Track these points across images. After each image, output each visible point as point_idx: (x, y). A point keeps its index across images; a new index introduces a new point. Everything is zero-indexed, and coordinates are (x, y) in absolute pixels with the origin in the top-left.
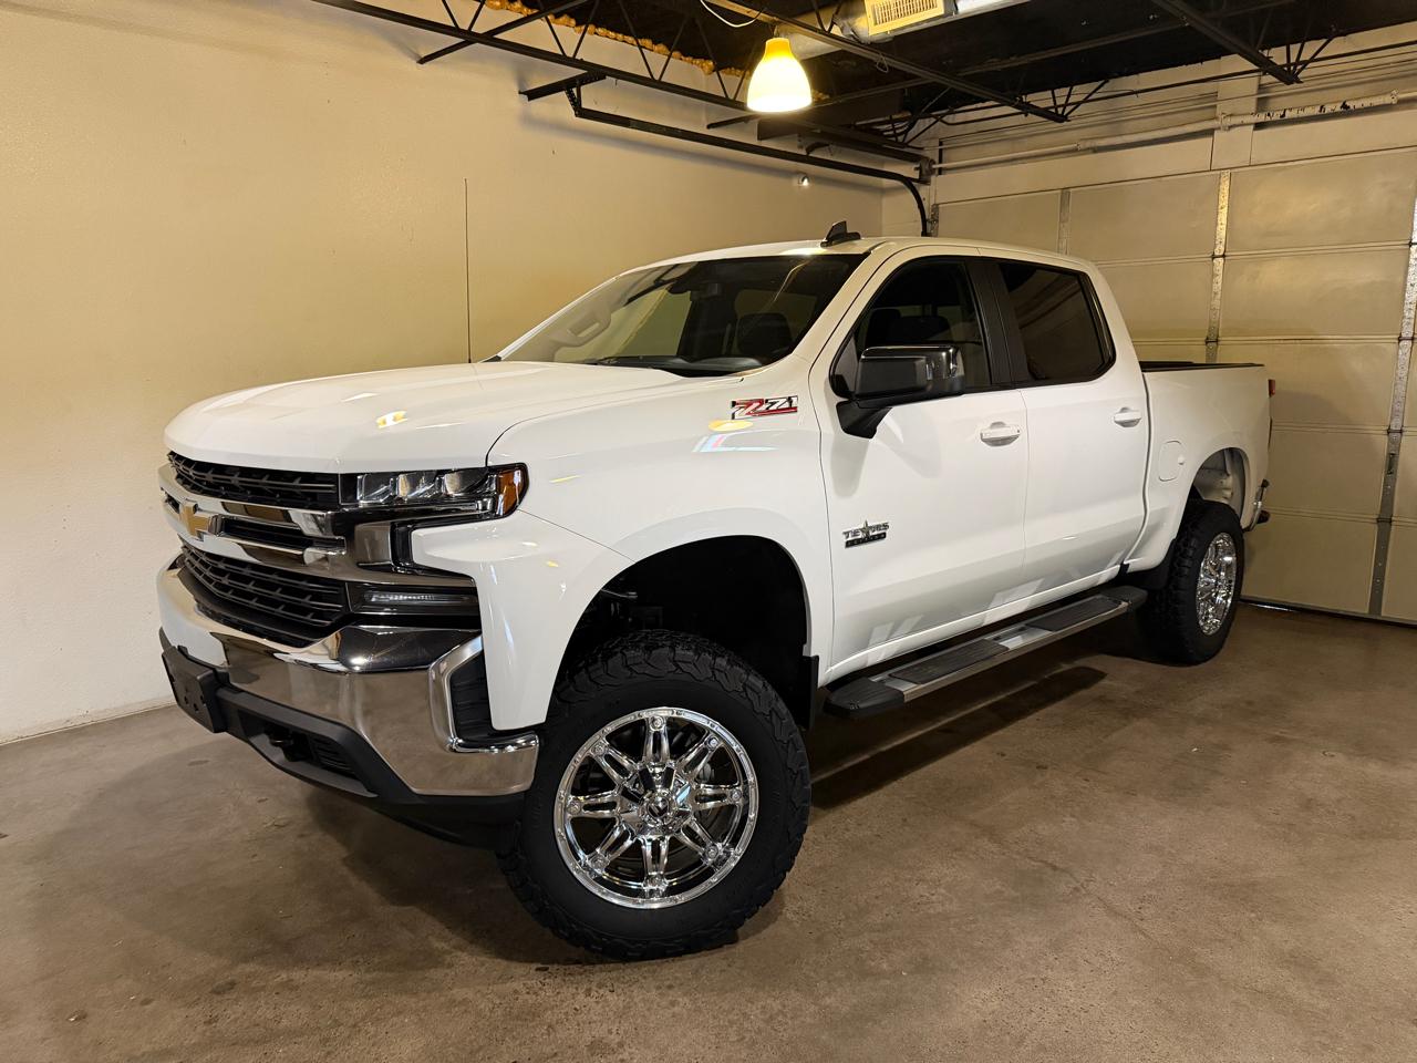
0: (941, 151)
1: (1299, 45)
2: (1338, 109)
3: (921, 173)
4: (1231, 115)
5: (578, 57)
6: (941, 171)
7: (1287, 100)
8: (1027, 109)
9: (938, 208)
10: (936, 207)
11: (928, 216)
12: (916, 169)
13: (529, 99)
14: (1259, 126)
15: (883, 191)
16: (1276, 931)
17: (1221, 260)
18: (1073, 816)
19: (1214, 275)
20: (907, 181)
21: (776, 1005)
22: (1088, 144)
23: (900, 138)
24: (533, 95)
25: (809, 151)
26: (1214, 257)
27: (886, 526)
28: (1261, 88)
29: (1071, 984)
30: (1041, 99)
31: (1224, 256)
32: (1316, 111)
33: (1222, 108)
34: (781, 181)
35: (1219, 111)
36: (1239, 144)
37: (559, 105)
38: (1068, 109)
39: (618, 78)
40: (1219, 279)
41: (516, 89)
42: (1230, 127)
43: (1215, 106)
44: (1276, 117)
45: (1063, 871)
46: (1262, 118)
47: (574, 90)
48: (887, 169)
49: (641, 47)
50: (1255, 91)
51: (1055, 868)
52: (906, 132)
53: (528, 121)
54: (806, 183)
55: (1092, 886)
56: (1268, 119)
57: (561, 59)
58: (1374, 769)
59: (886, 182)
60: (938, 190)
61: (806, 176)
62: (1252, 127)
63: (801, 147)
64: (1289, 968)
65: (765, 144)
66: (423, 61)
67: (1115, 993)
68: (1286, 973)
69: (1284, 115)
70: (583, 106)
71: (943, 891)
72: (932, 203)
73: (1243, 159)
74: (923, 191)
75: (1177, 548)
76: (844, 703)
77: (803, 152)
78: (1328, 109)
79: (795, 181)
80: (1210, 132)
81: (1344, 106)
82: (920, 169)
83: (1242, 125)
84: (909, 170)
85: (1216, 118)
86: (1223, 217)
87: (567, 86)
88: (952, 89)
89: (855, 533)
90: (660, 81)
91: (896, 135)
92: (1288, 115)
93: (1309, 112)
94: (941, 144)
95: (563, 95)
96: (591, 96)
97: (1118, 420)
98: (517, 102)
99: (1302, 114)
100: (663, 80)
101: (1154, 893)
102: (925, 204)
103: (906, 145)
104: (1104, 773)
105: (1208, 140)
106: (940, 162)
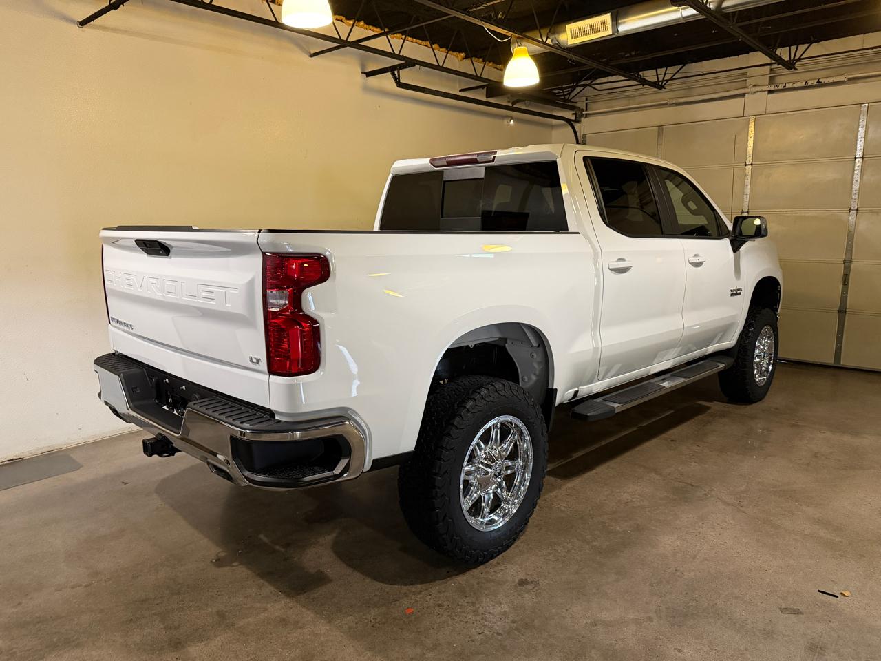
0: (587, 103)
1: (797, 46)
2: (815, 83)
3: (576, 117)
4: (755, 86)
5: (401, 54)
6: (587, 115)
8: (644, 82)
10: (584, 136)
11: (580, 141)
12: (573, 114)
13: (368, 77)
14: (770, 92)
15: (552, 127)
16: (810, 510)
17: (750, 167)
18: (695, 462)
19: (746, 175)
20: (569, 121)
21: (569, 546)
22: (674, 101)
23: (567, 97)
24: (369, 74)
25: (513, 103)
26: (746, 165)
28: (771, 70)
29: (712, 533)
30: (649, 75)
31: (751, 164)
32: (803, 84)
33: (750, 81)
34: (497, 121)
35: (748, 84)
36: (759, 101)
37: (387, 81)
38: (664, 83)
39: (421, 65)
40: (749, 177)
41: (360, 71)
42: (755, 92)
43: (746, 80)
44: (781, 87)
45: (697, 487)
46: (772, 87)
47: (396, 72)
48: (555, 113)
49: (433, 49)
50: (768, 73)
51: (692, 486)
52: (569, 94)
53: (367, 89)
54: (512, 122)
55: (713, 493)
56: (776, 88)
57: (392, 55)
58: (847, 438)
59: (554, 121)
60: (584, 127)
61: (512, 118)
62: (767, 92)
63: (509, 102)
65: (491, 100)
66: (312, 55)
67: (736, 537)
68: (818, 527)
69: (785, 86)
70: (401, 81)
71: (637, 496)
72: (582, 133)
73: (762, 110)
74: (577, 126)
77: (510, 105)
78: (810, 83)
79: (505, 122)
80: (743, 95)
81: (819, 82)
82: (575, 114)
83: (762, 91)
84: (569, 115)
85: (747, 87)
86: (751, 142)
87: (391, 69)
88: (597, 69)
90: (442, 67)
91: (564, 95)
92: (788, 86)
93: (799, 84)
94: (587, 100)
95: (389, 74)
96: (406, 76)
98: (360, 78)
99: (795, 86)
100: (444, 66)
101: (745, 495)
102: (578, 134)
103: (570, 101)
104: (707, 443)
105: (742, 100)
106: (586, 110)
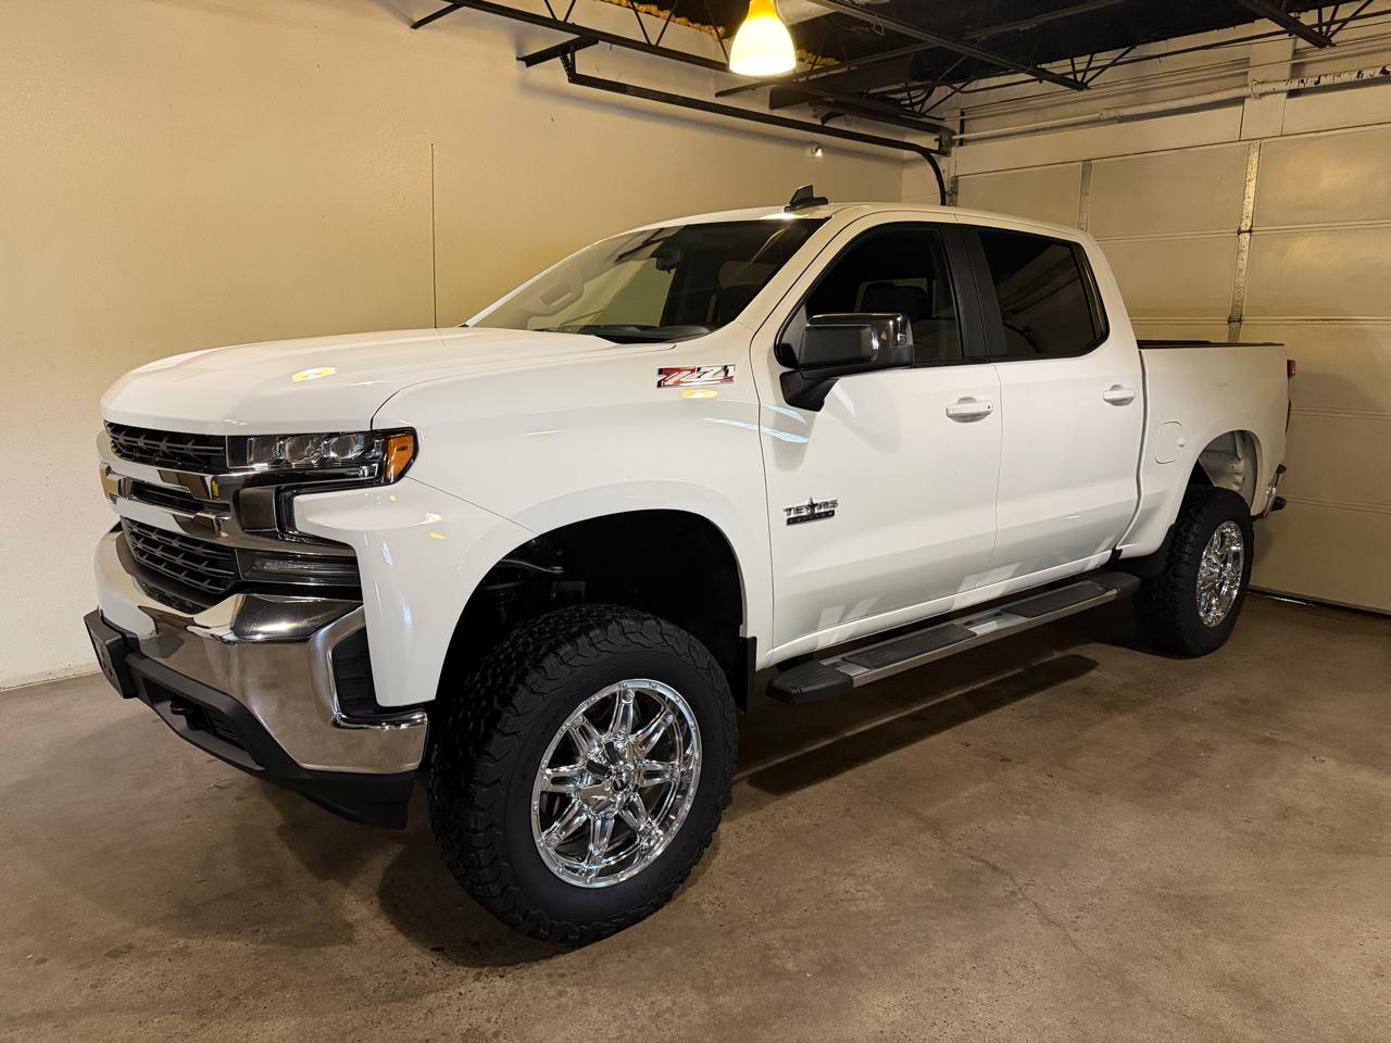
0: (962, 121)
1: (1333, 8)
2: (1377, 74)
3: (940, 145)
4: (1263, 82)
5: (569, 21)
6: (962, 142)
7: (1323, 66)
8: (1042, 76)
9: (957, 181)
10: (955, 180)
11: (947, 189)
12: (936, 140)
13: (528, 66)
14: (1293, 93)
15: (904, 163)
16: (1221, 950)
17: (1247, 235)
18: (1026, 813)
19: (1239, 251)
20: (926, 153)
21: (666, 1002)
22: (1112, 114)
23: (917, 108)
24: (531, 60)
25: (824, 121)
26: (1240, 232)
27: (834, 504)
28: (1296, 53)
29: (983, 996)
30: (1060, 67)
31: (1250, 231)
32: (1353, 77)
33: (1253, 74)
34: (793, 152)
35: (1250, 78)
36: (1271, 113)
37: (554, 71)
38: (1090, 74)
39: (612, 43)
40: (1245, 256)
41: (514, 55)
42: (1262, 95)
43: (1246, 73)
44: (1310, 83)
45: (1002, 872)
46: (1295, 85)
47: (569, 55)
48: (907, 140)
49: (636, 11)
50: (1289, 55)
51: (995, 868)
52: (923, 101)
53: (527, 87)
54: (819, 153)
55: (1030, 892)
56: (1302, 85)
57: (552, 23)
58: (1364, 777)
59: (907, 154)
60: (958, 163)
61: (819, 146)
62: (1285, 95)
63: (815, 117)
64: (1227, 992)
65: (777, 113)
66: (416, 26)
67: (1029, 1010)
68: (1222, 998)
69: (1318, 82)
70: (578, 72)
71: (870, 887)
72: (952, 175)
73: (1274, 129)
74: (943, 163)
75: (1175, 534)
76: (787, 686)
77: (818, 122)
78: (1366, 75)
79: (808, 152)
80: (1240, 101)
81: (1384, 71)
82: (939, 140)
83: (1275, 92)
84: (928, 141)
85: (1246, 85)
86: (1251, 190)
87: (564, 52)
88: (969, 57)
89: (798, 510)
90: (657, 46)
91: (912, 105)
92: (1323, 81)
93: (1346, 78)
94: (963, 114)
95: (558, 61)
96: (586, 62)
97: (1107, 398)
98: (516, 69)
99: (1338, 80)
100: (660, 45)
101: (1096, 901)
102: (945, 177)
103: (924, 115)
104: (1072, 769)
105: (1238, 109)
106: (962, 132)
